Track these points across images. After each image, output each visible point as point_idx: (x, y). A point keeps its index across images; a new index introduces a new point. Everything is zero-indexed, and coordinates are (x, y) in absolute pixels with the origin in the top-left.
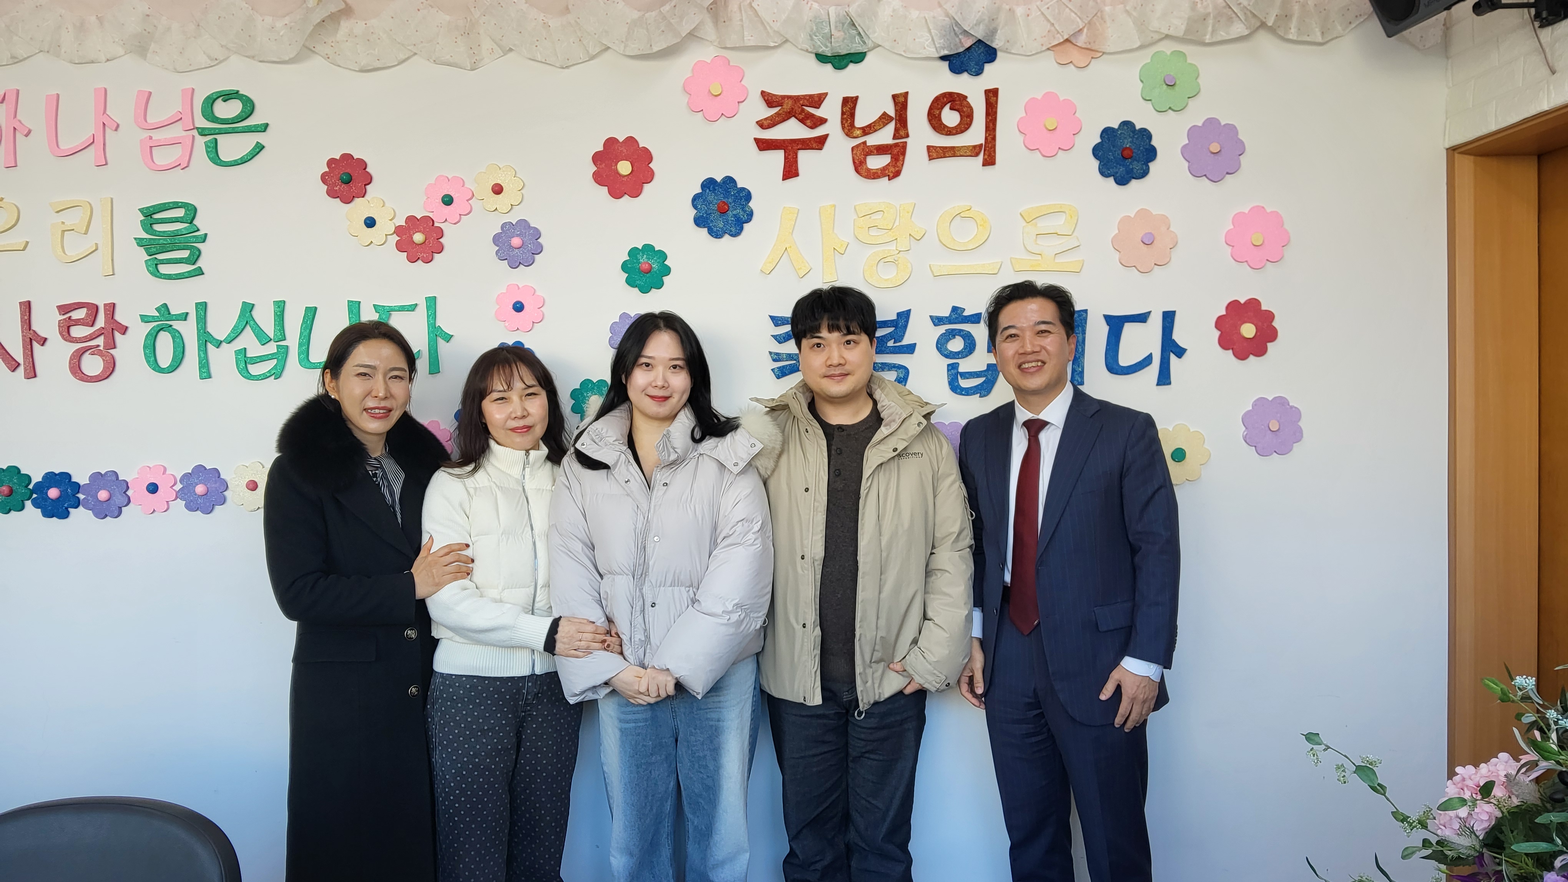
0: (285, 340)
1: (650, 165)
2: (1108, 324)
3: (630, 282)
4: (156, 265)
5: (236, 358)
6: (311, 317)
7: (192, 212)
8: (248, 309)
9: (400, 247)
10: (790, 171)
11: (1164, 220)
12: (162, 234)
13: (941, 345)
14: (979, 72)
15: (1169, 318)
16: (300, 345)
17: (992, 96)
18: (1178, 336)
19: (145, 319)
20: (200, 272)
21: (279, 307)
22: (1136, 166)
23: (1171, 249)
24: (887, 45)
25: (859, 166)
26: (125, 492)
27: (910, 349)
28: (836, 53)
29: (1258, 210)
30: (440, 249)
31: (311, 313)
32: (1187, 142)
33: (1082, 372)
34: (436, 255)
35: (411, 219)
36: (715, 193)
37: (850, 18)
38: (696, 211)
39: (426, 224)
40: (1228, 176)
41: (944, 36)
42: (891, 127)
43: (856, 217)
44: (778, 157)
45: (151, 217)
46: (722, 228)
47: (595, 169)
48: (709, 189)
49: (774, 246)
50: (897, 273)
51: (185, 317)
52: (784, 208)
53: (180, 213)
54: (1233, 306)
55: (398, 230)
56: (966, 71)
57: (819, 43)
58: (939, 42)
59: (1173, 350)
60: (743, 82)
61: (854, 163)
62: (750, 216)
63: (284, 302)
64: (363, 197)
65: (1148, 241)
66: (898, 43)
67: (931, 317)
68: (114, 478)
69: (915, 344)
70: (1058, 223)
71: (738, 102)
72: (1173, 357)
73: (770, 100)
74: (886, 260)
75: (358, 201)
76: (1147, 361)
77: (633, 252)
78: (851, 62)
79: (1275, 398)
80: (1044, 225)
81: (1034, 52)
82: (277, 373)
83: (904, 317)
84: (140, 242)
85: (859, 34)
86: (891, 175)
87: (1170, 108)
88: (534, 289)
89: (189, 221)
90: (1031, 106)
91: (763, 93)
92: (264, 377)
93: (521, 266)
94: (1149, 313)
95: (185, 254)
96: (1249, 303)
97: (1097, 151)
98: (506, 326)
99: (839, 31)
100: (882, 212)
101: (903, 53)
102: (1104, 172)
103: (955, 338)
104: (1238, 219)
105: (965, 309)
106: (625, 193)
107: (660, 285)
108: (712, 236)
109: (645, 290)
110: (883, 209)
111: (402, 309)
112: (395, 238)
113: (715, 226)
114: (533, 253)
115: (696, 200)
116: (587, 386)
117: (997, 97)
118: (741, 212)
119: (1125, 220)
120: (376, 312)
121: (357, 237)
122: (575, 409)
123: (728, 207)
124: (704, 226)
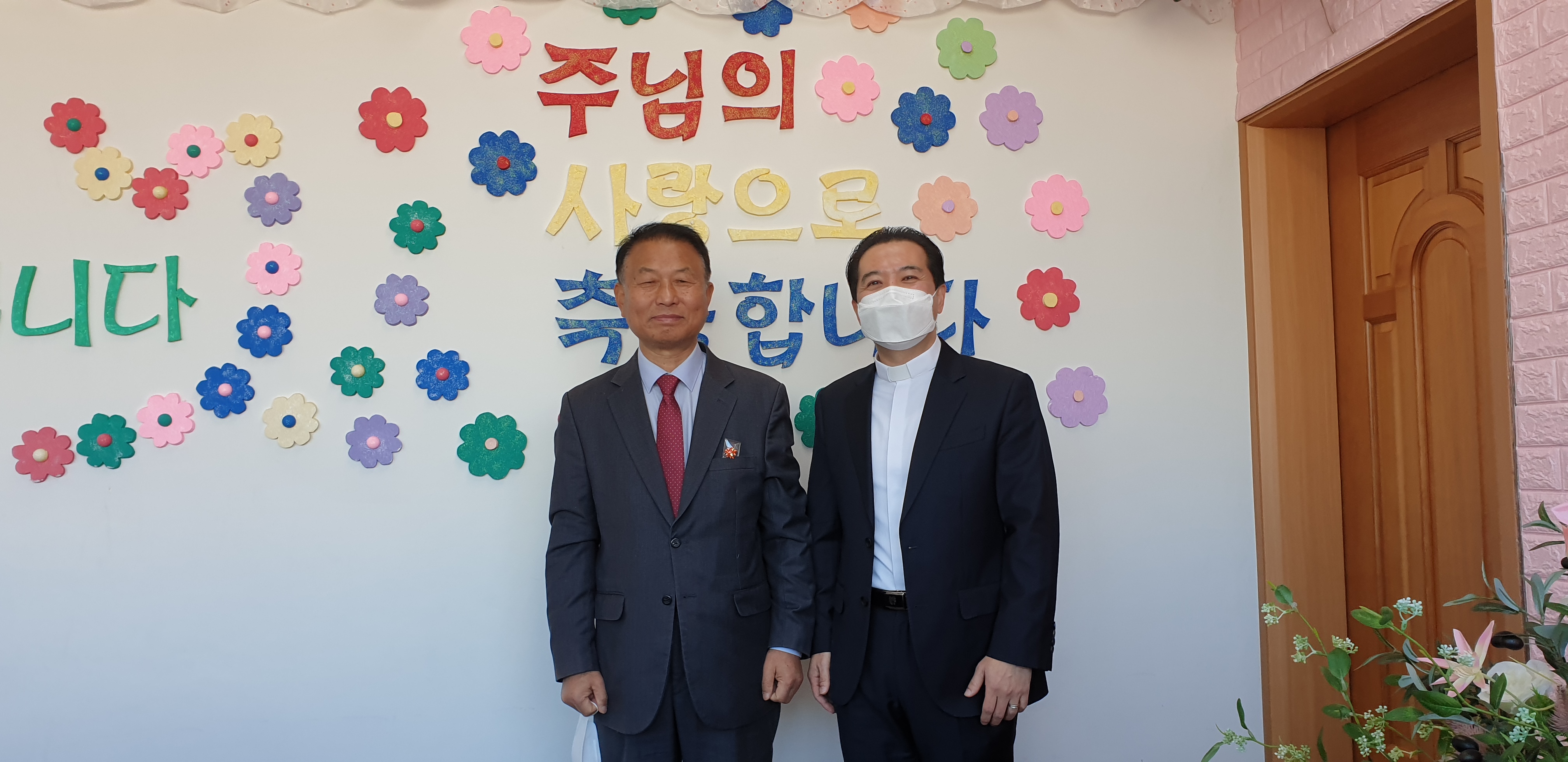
1: (424, 118)
3: (399, 241)
6: (29, 279)
9: (138, 202)
10: (578, 128)
11: (964, 187)
13: (741, 314)
14: (774, 33)
15: (971, 287)
16: (15, 308)
17: (788, 57)
18: (980, 306)
22: (936, 133)
23: (971, 217)
24: (679, 2)
25: (651, 125)
28: (624, 7)
29: (1058, 179)
30: (184, 205)
31: (28, 274)
32: (985, 110)
34: (180, 212)
35: (150, 172)
36: (495, 150)
38: (473, 167)
39: (169, 178)
40: (1026, 145)
42: (685, 85)
43: (649, 178)
44: (564, 113)
46: (503, 186)
47: (362, 120)
48: (488, 143)
49: (560, 205)
52: (571, 166)
54: (1035, 275)
55: (136, 184)
56: (761, 31)
59: (976, 320)
60: (525, 35)
61: (646, 121)
62: (534, 173)
64: (95, 146)
65: (948, 208)
67: (730, 283)
70: (858, 188)
71: (520, 55)
72: (975, 327)
73: (554, 53)
75: (88, 151)
76: (949, 329)
77: (403, 209)
78: (641, 17)
79: (1079, 369)
80: (844, 190)
81: (829, 16)
86: (685, 135)
87: (967, 76)
88: (291, 249)
90: (829, 68)
91: (546, 45)
93: (277, 224)
96: (1051, 272)
97: (895, 117)
98: (257, 289)
100: (677, 174)
101: (695, 10)
102: (904, 138)
103: (755, 306)
104: (1038, 188)
105: (765, 276)
106: (395, 147)
107: (433, 246)
108: (491, 193)
109: (416, 251)
110: (677, 170)
111: (138, 269)
112: (133, 192)
113: (495, 183)
114: (290, 210)
115: (473, 155)
116: (349, 354)
117: (793, 59)
118: (524, 170)
119: (925, 188)
120: (107, 273)
121: (87, 189)
122: (335, 380)
123: (509, 163)
124: (484, 184)
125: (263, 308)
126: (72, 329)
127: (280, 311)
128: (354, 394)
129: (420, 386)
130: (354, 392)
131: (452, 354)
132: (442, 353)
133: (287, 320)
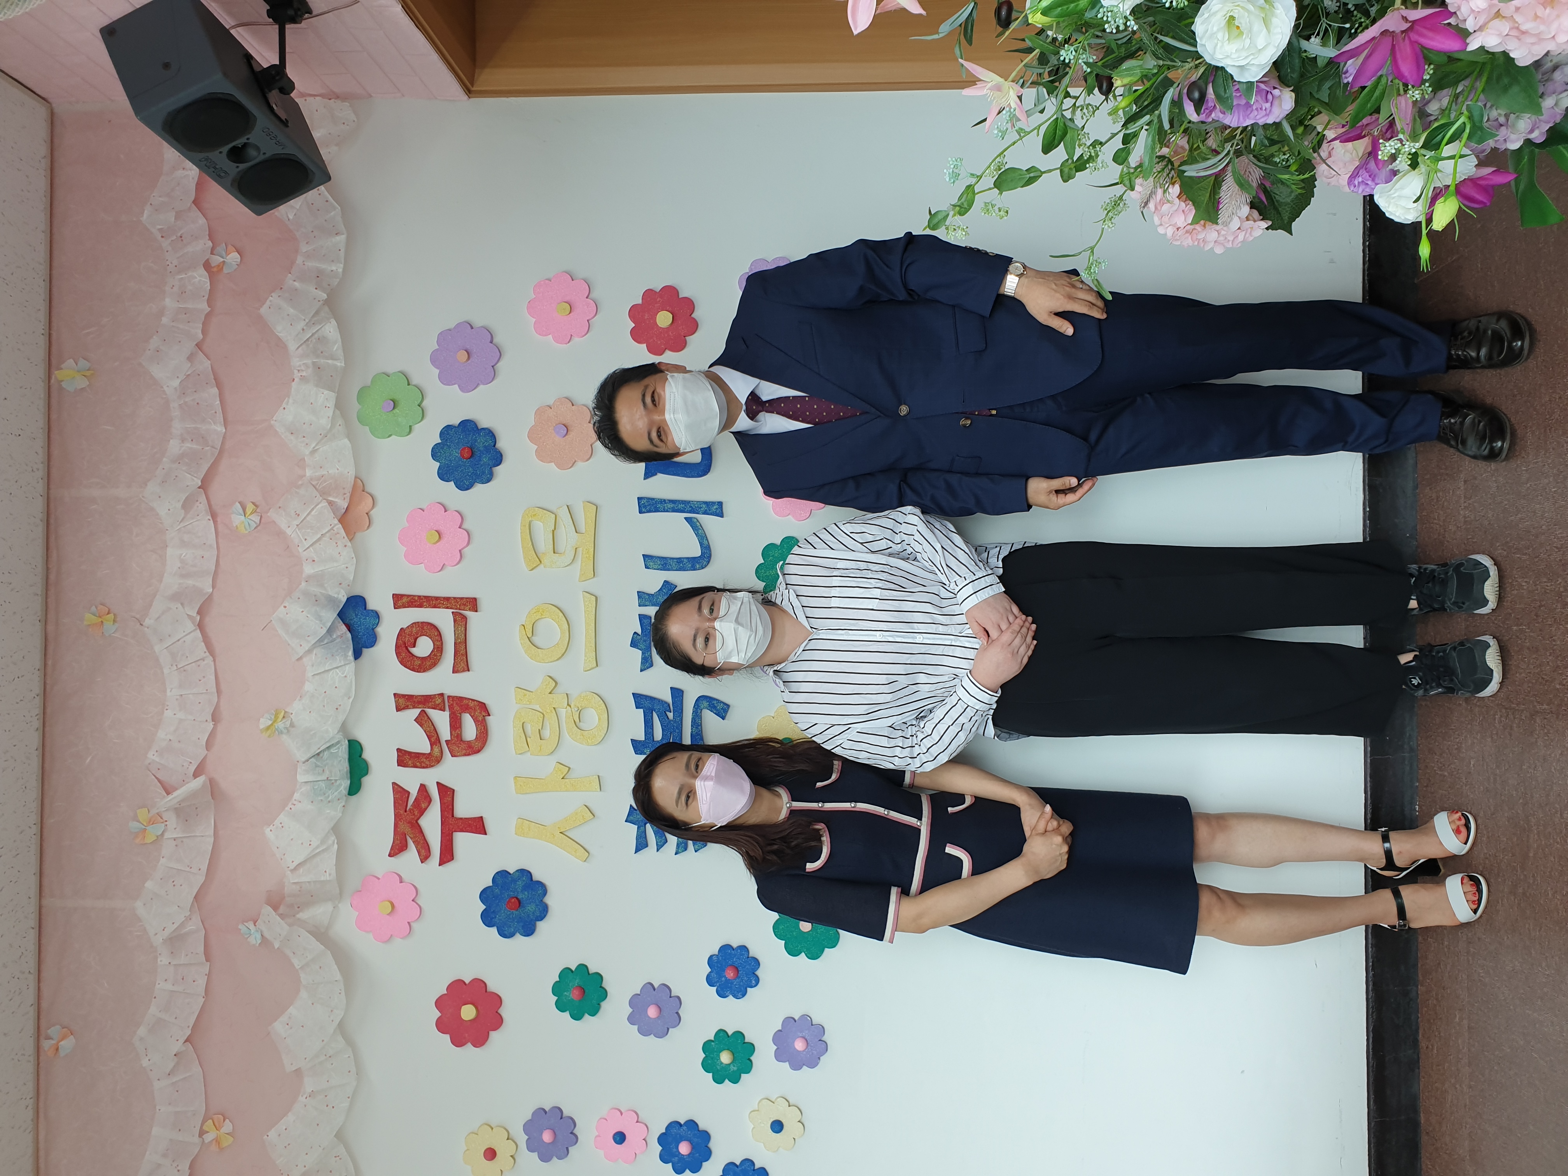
1: (467, 982)
2: (654, 475)
3: (594, 1011)
10: (477, 826)
11: (539, 412)
14: (376, 615)
17: (401, 601)
22: (482, 442)
23: (572, 405)
24: (341, 718)
25: (474, 748)
27: (677, 694)
28: (347, 775)
29: (531, 307)
32: (456, 386)
33: (707, 503)
36: (499, 911)
37: (311, 758)
38: (518, 935)
40: (495, 341)
41: (333, 655)
42: (430, 712)
43: (529, 753)
44: (462, 839)
46: (537, 904)
47: (469, 1044)
48: (493, 918)
49: (558, 846)
50: (592, 708)
52: (516, 834)
54: (637, 335)
56: (373, 629)
57: (336, 793)
58: (339, 661)
60: (380, 876)
61: (469, 755)
62: (524, 874)
65: (563, 430)
66: (340, 705)
67: (642, 671)
69: (672, 690)
70: (542, 529)
71: (401, 882)
73: (398, 848)
74: (577, 720)
77: (561, 1006)
78: (360, 756)
80: (543, 542)
81: (356, 555)
83: (640, 700)
85: (328, 748)
86: (484, 714)
87: (419, 406)
88: (601, 1118)
90: (412, 558)
91: (390, 855)
93: (575, 1131)
96: (634, 317)
97: (464, 486)
98: (641, 1154)
99: (323, 771)
100: (525, 724)
101: (352, 700)
102: (488, 478)
104: (542, 329)
105: (635, 633)
106: (497, 1012)
107: (599, 976)
108: (545, 916)
109: (604, 994)
110: (521, 723)
113: (535, 913)
114: (561, 1118)
115: (505, 934)
116: (710, 1064)
117: (402, 596)
118: (519, 883)
119: (540, 455)
122: (735, 1080)
123: (513, 898)
124: (535, 924)
125: (661, 1148)
127: (664, 1131)
128: (751, 1061)
129: (744, 995)
130: (748, 1061)
131: (711, 961)
132: (710, 972)
133: (674, 1125)
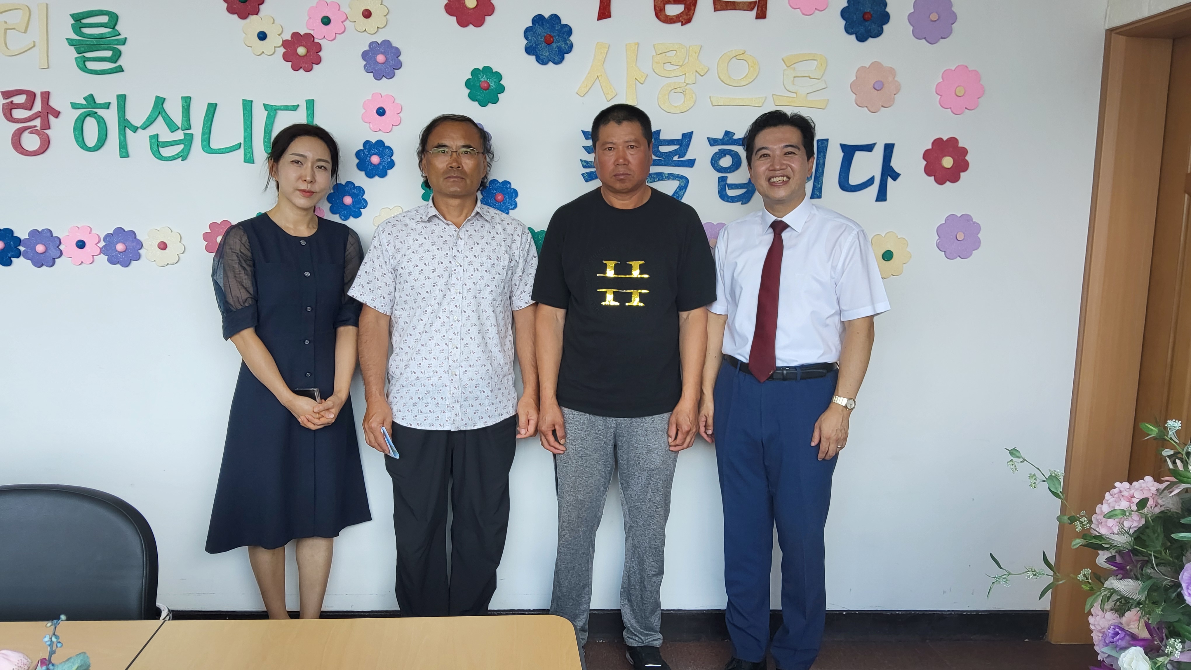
0: (190, 129)
2: (843, 151)
3: (472, 96)
4: (84, 61)
5: (150, 142)
6: (212, 112)
7: (114, 18)
8: (160, 102)
9: (286, 57)
10: (604, 13)
11: (892, 72)
12: (89, 37)
13: (714, 162)
15: (889, 149)
16: (203, 134)
18: (895, 164)
19: (75, 106)
20: (120, 69)
21: (186, 102)
22: (873, 27)
23: (895, 94)
25: (659, 12)
26: (58, 247)
27: (691, 163)
29: (963, 68)
30: (318, 61)
31: (212, 108)
32: (913, 10)
33: (821, 188)
34: (315, 66)
35: (295, 35)
36: (543, 28)
38: (526, 42)
39: (308, 40)
40: (942, 39)
43: (655, 54)
45: (80, 22)
46: (547, 57)
48: (539, 24)
49: (588, 74)
50: (684, 102)
51: (107, 106)
52: (598, 43)
53: (104, 19)
54: (938, 143)
55: (285, 44)
59: (890, 174)
61: (655, 9)
62: (570, 48)
63: (190, 98)
64: (257, 14)
65: (878, 87)
67: (708, 138)
68: (49, 234)
69: (695, 160)
70: (811, 68)
72: (889, 179)
74: (677, 90)
75: (252, 18)
76: (870, 182)
77: (475, 72)
79: (962, 215)
80: (800, 69)
82: (184, 156)
83: (688, 137)
84: (71, 42)
86: (684, 21)
88: (394, 98)
89: (112, 27)
92: (173, 158)
93: (384, 78)
94: (875, 144)
95: (108, 54)
96: (950, 140)
97: (844, 13)
98: (370, 127)
100: (675, 52)
102: (849, 30)
103: (725, 156)
104: (947, 74)
105: (734, 134)
106: (470, 23)
107: (495, 101)
108: (539, 62)
109: (483, 104)
110: (676, 49)
111: (287, 108)
112: (282, 50)
113: (542, 55)
114: (394, 69)
115: (527, 32)
118: (563, 43)
119: (862, 69)
120: (266, 110)
121: (251, 47)
123: (553, 39)
124: (533, 54)
125: (374, 142)
126: (241, 151)
127: (386, 144)
131: (506, 183)
132: (501, 182)
133: (391, 151)
